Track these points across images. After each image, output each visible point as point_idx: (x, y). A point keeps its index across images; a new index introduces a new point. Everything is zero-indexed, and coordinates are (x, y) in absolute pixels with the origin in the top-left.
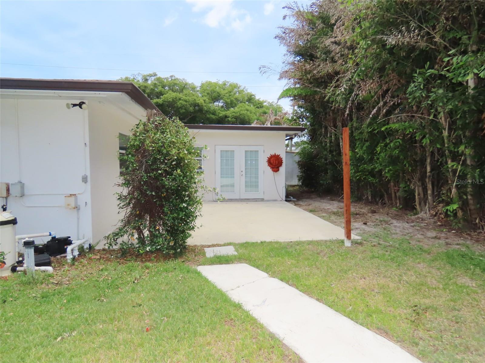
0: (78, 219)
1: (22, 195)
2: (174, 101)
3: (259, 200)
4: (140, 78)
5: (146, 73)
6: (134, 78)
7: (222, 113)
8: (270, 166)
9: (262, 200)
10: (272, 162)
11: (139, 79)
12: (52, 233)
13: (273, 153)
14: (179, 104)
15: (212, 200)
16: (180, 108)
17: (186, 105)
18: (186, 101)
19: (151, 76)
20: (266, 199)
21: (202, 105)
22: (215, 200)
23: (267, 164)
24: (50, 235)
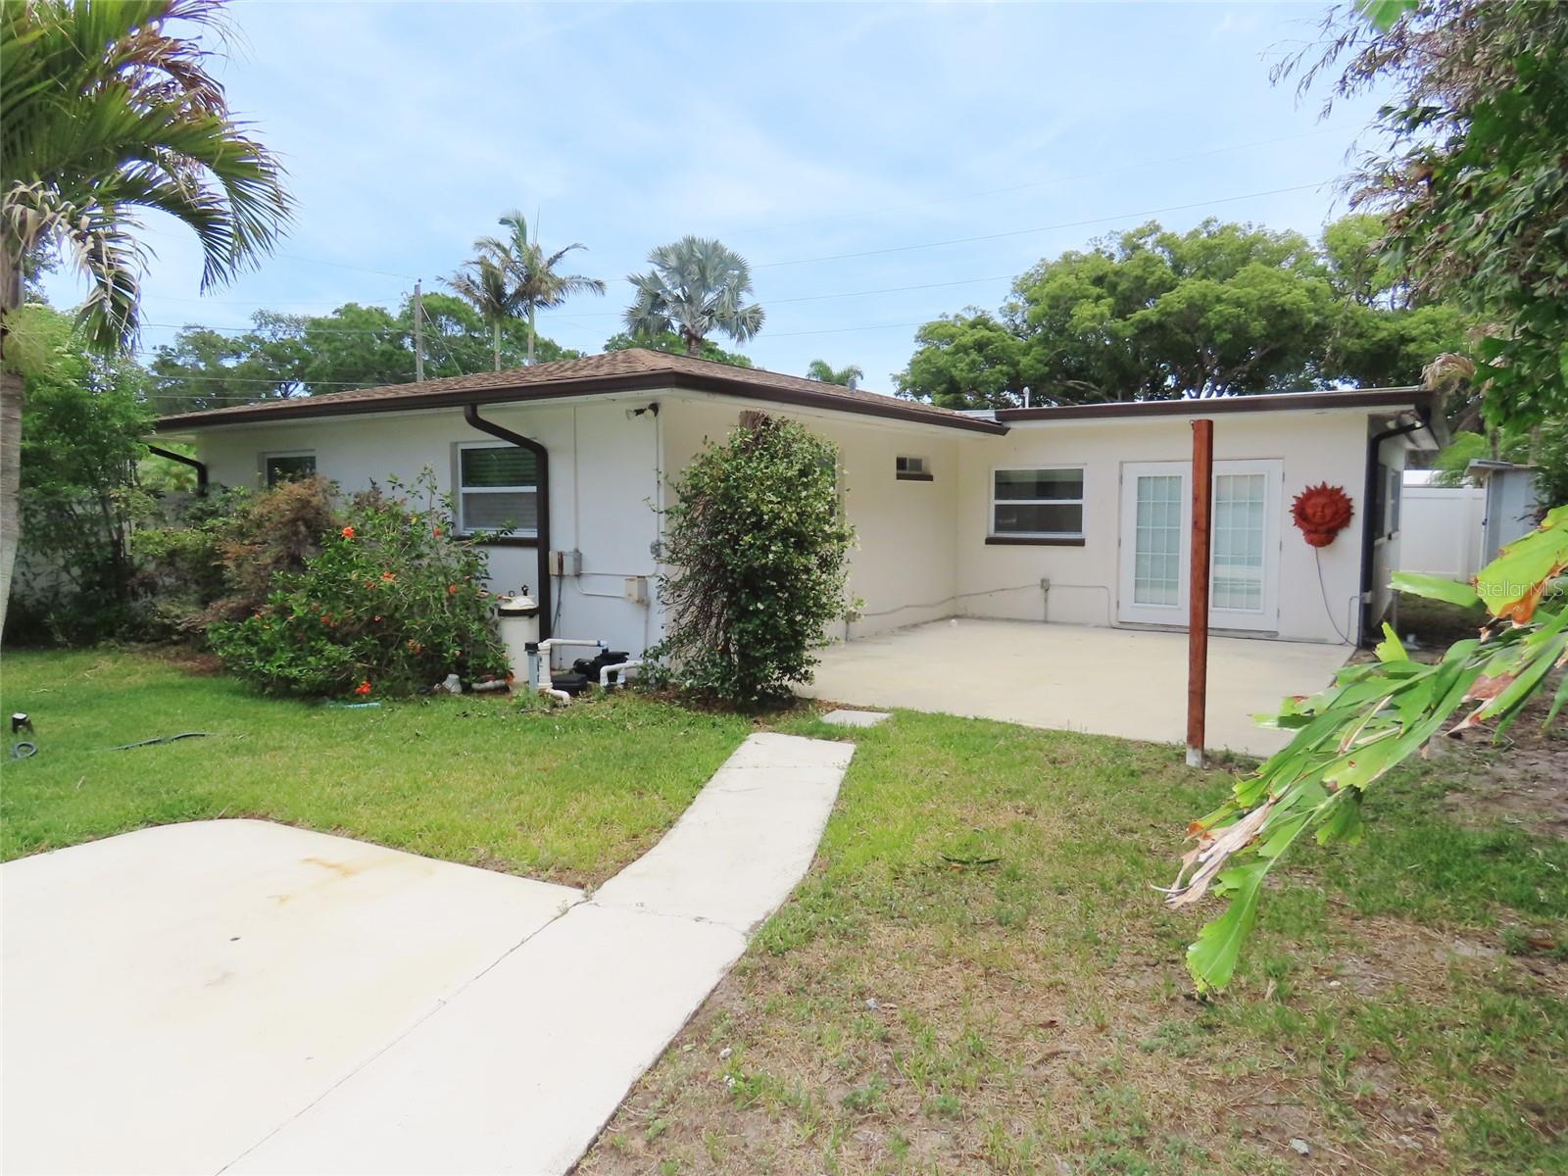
0: (647, 622)
1: (578, 575)
2: (1197, 308)
3: (1262, 636)
4: (1114, 247)
5: (1131, 228)
6: (1097, 250)
7: (1388, 325)
8: (1301, 526)
9: (1272, 636)
10: (1309, 511)
11: (1112, 250)
12: (602, 643)
13: (1316, 483)
14: (1212, 317)
15: (1107, 624)
16: (1218, 327)
17: (1239, 316)
18: (1238, 304)
19: (1142, 234)
20: (1283, 633)
21: (1299, 309)
22: (1115, 624)
23: (1291, 518)
24: (599, 645)
